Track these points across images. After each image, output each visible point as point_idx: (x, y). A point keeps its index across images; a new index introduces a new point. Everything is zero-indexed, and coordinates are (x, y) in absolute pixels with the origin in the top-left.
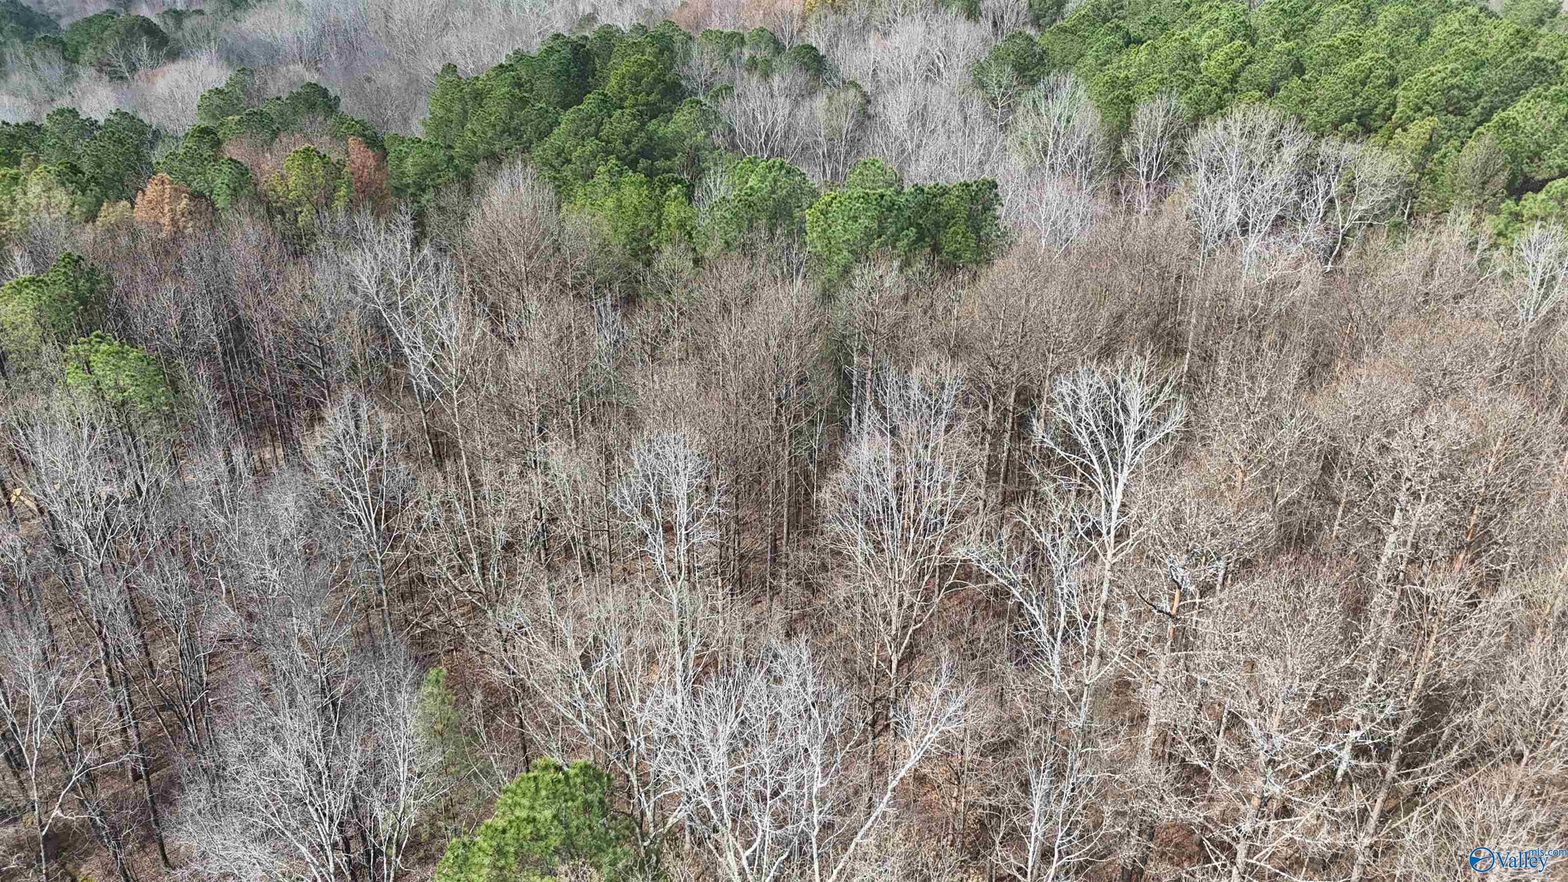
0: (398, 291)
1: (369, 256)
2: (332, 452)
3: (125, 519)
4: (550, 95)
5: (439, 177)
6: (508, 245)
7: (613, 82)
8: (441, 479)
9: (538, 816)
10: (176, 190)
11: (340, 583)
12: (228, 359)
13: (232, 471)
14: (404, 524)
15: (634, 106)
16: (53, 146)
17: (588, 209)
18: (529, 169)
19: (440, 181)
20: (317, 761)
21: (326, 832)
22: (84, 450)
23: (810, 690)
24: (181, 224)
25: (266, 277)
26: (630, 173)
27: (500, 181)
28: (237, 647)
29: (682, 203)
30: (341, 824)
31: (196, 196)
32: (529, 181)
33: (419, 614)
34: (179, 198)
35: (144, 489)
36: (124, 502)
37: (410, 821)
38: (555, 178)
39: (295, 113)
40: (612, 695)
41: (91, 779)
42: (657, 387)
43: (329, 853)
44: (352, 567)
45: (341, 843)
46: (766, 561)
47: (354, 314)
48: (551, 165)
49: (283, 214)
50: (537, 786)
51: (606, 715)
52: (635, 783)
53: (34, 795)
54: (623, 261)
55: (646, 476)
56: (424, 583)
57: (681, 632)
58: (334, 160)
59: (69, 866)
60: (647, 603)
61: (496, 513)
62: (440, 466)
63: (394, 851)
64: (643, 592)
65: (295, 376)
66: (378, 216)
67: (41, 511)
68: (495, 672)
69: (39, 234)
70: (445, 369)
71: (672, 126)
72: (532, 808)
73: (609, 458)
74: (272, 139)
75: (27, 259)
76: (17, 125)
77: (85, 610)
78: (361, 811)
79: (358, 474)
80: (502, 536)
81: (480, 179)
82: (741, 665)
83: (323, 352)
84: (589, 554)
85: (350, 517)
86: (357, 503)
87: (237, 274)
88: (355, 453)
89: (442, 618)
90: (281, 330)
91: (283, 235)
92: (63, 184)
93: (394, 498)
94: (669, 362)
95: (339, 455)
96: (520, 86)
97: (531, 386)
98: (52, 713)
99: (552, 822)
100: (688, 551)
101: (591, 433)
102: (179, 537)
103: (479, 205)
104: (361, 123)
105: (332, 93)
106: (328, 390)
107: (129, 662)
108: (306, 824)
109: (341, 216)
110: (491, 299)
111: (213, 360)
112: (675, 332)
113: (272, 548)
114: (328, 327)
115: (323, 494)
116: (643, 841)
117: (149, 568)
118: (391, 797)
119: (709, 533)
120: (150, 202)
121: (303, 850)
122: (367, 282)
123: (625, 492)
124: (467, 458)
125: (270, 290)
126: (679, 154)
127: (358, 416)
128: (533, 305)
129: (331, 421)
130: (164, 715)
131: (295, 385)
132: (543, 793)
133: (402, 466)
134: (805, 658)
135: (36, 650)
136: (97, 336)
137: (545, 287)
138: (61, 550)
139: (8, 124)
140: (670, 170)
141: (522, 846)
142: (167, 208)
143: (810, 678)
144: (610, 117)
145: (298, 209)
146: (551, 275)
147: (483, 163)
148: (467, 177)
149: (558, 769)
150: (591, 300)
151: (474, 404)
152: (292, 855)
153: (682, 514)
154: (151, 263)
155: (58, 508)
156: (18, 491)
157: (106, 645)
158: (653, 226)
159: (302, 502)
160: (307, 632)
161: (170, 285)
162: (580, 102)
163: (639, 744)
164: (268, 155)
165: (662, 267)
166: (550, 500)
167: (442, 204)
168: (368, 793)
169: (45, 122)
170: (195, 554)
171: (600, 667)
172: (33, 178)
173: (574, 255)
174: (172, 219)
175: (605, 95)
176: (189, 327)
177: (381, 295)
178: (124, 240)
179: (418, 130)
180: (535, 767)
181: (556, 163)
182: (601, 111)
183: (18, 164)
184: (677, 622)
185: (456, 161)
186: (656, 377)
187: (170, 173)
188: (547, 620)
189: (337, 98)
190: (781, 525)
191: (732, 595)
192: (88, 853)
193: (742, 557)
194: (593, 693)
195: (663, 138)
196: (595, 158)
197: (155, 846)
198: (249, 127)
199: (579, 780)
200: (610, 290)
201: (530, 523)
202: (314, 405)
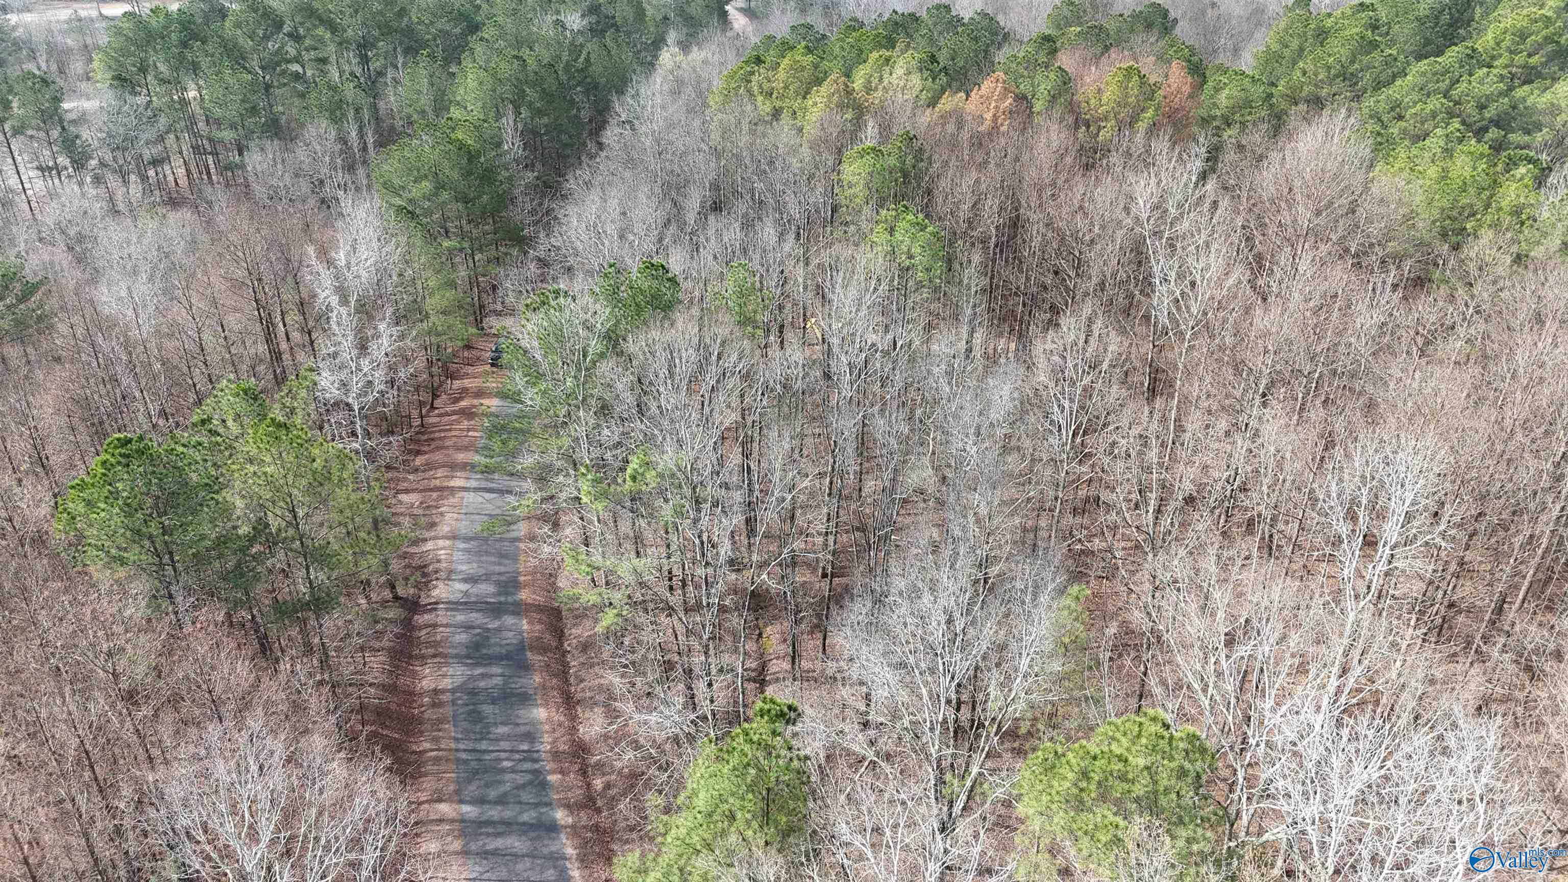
0: (1169, 221)
1: (1153, 181)
2: (1056, 358)
3: (878, 365)
4: (1406, 43)
5: (1250, 113)
6: (1298, 197)
7: (1490, 36)
8: (1146, 413)
9: (1130, 758)
10: (1005, 89)
11: (1025, 479)
12: (998, 250)
13: (969, 350)
14: (1098, 443)
15: (1506, 66)
16: (923, 36)
17: (1405, 175)
18: (1352, 120)
19: (1249, 118)
20: (957, 623)
21: (946, 687)
22: (868, 299)
23: (1484, 780)
24: (1000, 121)
25: (1054, 184)
26: (1473, 141)
27: (1314, 127)
28: (925, 501)
29: (1526, 186)
30: (959, 685)
31: (1021, 98)
32: (1347, 133)
33: (1085, 532)
34: (1006, 97)
35: (899, 345)
36: (882, 351)
37: (1016, 709)
38: (1379, 134)
39: (1132, 31)
40: (1247, 686)
41: (794, 562)
42: (1415, 385)
43: (943, 705)
44: (1038, 467)
45: (954, 702)
46: (1482, 620)
47: (1120, 234)
48: (1379, 120)
49: (1088, 127)
50: (1140, 731)
51: (1233, 701)
52: (1241, 780)
53: (755, 557)
54: (1427, 237)
55: (1363, 477)
56: (1098, 505)
57: (1346, 654)
58: (1152, 81)
59: (761, 623)
60: (1317, 610)
61: (1190, 463)
62: (1150, 400)
63: (994, 730)
64: (1317, 596)
65: (1049, 280)
66: (1175, 143)
67: (824, 342)
68: (1136, 613)
69: (890, 110)
70: (1188, 308)
71: (1548, 96)
72: (1128, 749)
73: (1329, 445)
74: (1102, 54)
75: (876, 130)
76: (903, 14)
77: (829, 430)
78: (979, 683)
79: (1073, 383)
80: (1188, 487)
81: (1293, 121)
82: (1405, 718)
83: (1079, 265)
84: (1271, 536)
85: (1052, 422)
86: (1062, 412)
87: (1030, 175)
88: (1076, 365)
89: (1104, 544)
90: (1050, 234)
91: (1082, 146)
92: (921, 70)
93: (1098, 418)
94: (1441, 362)
95: (1061, 362)
96: (1375, 27)
97: (1270, 347)
98: (784, 500)
99: (1142, 771)
100: (1387, 574)
101: (1316, 413)
102: (912, 394)
103: (1282, 149)
104: (1191, 49)
105: (1172, 15)
106: (1072, 297)
107: (845, 481)
108: (932, 671)
109: (1139, 138)
110: (1259, 248)
111: (986, 248)
112: (1461, 331)
113: (978, 427)
114: (1092, 241)
115: (1036, 395)
116: (1230, 840)
117: (882, 411)
118: (1006, 683)
119: (1418, 563)
120: (982, 97)
121: (924, 691)
122: (1142, 208)
123: (1334, 488)
124: (1179, 402)
125: (1053, 195)
126: (1545, 130)
127: (1091, 331)
128: (1304, 266)
129: (1065, 329)
130: (857, 534)
131: (1045, 288)
132: (1144, 741)
133: (1115, 387)
134: (1490, 743)
135: (787, 446)
136: (904, 206)
137: (1324, 248)
138: (827, 376)
139: (896, 13)
140: (1527, 147)
141: (1107, 780)
142: (993, 104)
143: (1487, 768)
144: (1471, 75)
145: (1103, 124)
146: (1334, 237)
147: (1302, 107)
148: (1279, 118)
149: (1167, 726)
150: (1372, 273)
151: (1205, 350)
152: (914, 690)
153: (1391, 531)
154: (966, 152)
155: (835, 341)
156: (813, 320)
157: (835, 462)
158: (1479, 206)
159: (1016, 395)
160: (983, 511)
161: (974, 175)
162: (1440, 53)
163: (1258, 745)
164: (1093, 68)
165: (1472, 254)
166: (1249, 469)
167: (1244, 142)
168: (989, 670)
169: (924, 14)
170: (919, 412)
171: (1242, 651)
172: (901, 62)
173: (1369, 221)
174: (994, 115)
175: (1474, 50)
176: (976, 215)
177: (1152, 222)
178: (951, 128)
179: (1248, 62)
180: (1145, 714)
181: (1385, 118)
182: (1462, 67)
183: (894, 48)
184: (1346, 641)
185: (1274, 100)
186: (1418, 375)
187: (1006, 73)
188: (1205, 585)
189: (1176, 21)
190: (1517, 587)
191: (1424, 640)
192: (775, 618)
193: (1451, 605)
194: (1227, 673)
195: (1530, 110)
196: (1434, 118)
197: (820, 636)
198: (1086, 39)
199: (1182, 745)
200: (1399, 267)
201: (1220, 484)
202: (1055, 310)
